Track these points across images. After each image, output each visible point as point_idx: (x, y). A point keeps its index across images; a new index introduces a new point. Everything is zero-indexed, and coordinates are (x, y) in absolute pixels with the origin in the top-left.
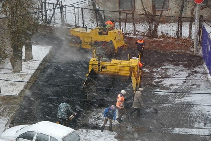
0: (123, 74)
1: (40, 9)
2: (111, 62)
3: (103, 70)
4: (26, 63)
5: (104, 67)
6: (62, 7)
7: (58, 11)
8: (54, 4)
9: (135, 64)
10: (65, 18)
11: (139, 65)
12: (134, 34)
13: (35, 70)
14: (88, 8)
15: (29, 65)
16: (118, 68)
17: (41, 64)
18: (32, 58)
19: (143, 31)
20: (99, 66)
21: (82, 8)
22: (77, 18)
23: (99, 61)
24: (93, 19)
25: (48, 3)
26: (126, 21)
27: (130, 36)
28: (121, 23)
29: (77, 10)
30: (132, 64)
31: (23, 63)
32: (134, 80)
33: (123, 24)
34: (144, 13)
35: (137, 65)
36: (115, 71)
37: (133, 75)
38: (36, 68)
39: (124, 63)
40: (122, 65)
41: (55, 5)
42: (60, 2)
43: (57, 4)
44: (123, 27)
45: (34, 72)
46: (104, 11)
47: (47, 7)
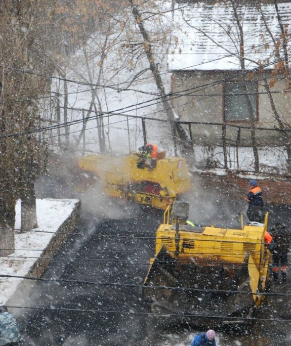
0: (228, 258)
1: (54, 122)
2: (204, 233)
3: (186, 250)
4: (24, 235)
5: (188, 245)
6: (100, 115)
7: (92, 124)
8: (83, 110)
9: (256, 238)
10: (106, 139)
11: (266, 240)
12: (257, 172)
13: (41, 252)
14: (156, 117)
15: (30, 240)
16: (219, 245)
17: (54, 239)
18: (36, 226)
19: (274, 165)
20: (177, 241)
21: (143, 119)
22: (133, 139)
23: (177, 230)
24: (165, 141)
25: (72, 109)
26: (239, 143)
27: (247, 177)
28: (228, 148)
29: (132, 122)
30: (250, 237)
31: (16, 236)
32: (253, 271)
33: (232, 150)
34: (278, 127)
35: (260, 238)
36: (212, 251)
37: (251, 261)
38: (44, 246)
39: (231, 234)
40: (227, 238)
41: (86, 113)
42: (97, 106)
43: (90, 111)
44: (232, 157)
45: (39, 256)
46: (189, 123)
47: (69, 116)
